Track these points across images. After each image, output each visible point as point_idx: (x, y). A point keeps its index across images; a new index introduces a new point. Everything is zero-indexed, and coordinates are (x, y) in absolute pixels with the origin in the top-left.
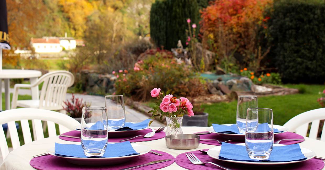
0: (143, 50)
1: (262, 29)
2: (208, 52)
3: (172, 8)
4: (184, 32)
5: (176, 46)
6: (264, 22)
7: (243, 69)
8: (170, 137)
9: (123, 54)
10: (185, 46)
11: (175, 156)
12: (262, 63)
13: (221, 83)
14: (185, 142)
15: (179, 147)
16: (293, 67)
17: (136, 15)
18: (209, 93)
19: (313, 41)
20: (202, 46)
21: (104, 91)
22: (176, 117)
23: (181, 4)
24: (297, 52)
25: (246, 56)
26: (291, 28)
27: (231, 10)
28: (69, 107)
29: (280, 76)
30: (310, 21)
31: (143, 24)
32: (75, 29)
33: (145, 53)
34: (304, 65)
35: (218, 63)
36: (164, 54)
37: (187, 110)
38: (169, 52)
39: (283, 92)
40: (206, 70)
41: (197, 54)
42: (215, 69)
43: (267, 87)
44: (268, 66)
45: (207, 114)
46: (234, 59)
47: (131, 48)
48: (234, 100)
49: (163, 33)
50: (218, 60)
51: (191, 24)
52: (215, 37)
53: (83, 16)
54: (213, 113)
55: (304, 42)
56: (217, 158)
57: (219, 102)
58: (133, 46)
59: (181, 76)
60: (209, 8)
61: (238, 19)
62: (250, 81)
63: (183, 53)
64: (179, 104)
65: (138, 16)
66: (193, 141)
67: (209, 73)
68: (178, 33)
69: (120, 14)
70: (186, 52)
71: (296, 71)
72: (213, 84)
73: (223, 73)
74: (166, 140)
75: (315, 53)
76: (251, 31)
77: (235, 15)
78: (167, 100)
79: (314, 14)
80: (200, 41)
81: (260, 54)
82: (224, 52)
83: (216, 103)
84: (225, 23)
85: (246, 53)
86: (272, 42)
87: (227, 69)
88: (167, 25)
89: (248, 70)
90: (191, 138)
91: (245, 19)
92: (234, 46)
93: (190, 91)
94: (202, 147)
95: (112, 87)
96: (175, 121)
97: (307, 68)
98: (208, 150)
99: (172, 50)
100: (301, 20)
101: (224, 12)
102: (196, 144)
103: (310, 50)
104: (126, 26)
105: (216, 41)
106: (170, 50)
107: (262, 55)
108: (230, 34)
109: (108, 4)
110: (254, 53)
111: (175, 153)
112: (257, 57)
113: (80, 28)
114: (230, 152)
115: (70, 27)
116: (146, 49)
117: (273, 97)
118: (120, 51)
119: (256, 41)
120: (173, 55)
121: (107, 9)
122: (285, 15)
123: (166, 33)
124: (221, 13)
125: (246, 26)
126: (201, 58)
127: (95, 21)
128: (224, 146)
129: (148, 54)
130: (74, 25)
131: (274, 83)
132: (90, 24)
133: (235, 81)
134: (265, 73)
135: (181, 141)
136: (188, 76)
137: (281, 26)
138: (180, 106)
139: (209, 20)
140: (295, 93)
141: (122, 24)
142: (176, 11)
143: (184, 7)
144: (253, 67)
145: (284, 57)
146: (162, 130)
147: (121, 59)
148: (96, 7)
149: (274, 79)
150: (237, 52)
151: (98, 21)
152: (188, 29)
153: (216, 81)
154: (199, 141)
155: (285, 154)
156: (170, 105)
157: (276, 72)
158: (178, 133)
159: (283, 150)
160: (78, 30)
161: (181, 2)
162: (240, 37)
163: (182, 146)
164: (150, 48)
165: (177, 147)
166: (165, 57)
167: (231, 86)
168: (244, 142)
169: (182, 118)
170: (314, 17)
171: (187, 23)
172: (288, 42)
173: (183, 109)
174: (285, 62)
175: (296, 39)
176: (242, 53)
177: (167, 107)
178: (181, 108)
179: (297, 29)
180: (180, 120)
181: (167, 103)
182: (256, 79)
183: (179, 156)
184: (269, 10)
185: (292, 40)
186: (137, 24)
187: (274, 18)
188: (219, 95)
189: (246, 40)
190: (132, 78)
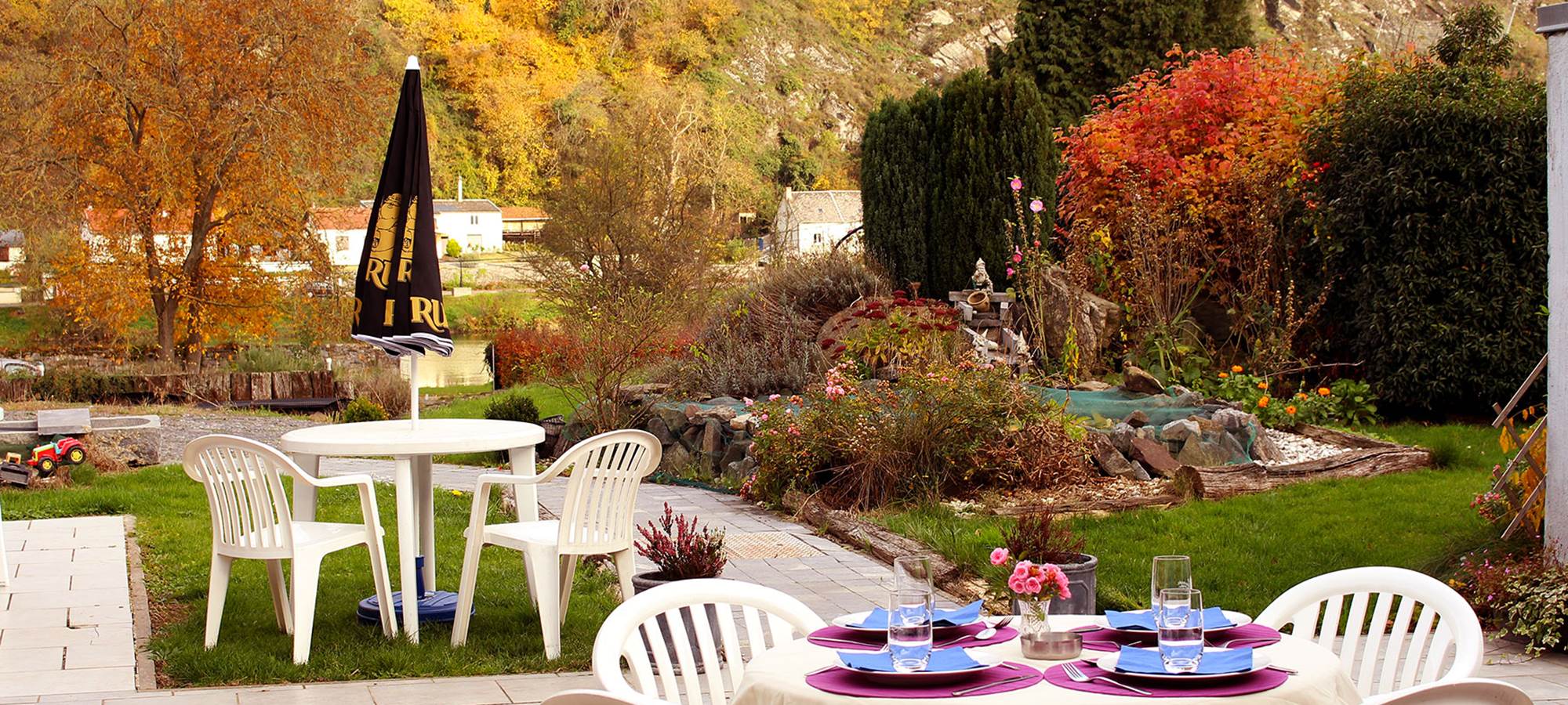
0: (842, 300)
1: (1298, 208)
2: (1093, 302)
3: (947, 133)
4: (997, 226)
5: (965, 282)
6: (1307, 185)
7: (1227, 368)
8: (1030, 637)
9: (765, 317)
10: (1001, 282)
11: (1043, 671)
12: (1301, 343)
13: (1141, 433)
14: (1056, 646)
15: (1048, 655)
16: (1421, 356)
17: (769, 94)
18: (1100, 471)
19: (1498, 257)
20: (1064, 277)
21: (710, 465)
22: (1039, 600)
23: (982, 117)
24: (1436, 297)
25: (1239, 316)
26: (1409, 207)
27: (1178, 133)
28: (655, 545)
29: (1373, 390)
30: (1482, 181)
31: (801, 131)
32: (500, 163)
33: (848, 312)
34: (1463, 349)
35: (1130, 343)
36: (924, 314)
37: (1059, 588)
38: (944, 308)
39: (1371, 463)
40: (1086, 372)
41: (1049, 308)
42: (1119, 367)
43: (1318, 439)
44: (1323, 355)
45: (1094, 560)
46: (1193, 330)
47: (792, 293)
48: (1188, 496)
49: (914, 230)
50: (1129, 329)
51: (1027, 196)
52: (1117, 237)
53: (536, 102)
54: (1115, 551)
55: (1462, 260)
56: (1113, 671)
57: (1135, 506)
58: (800, 285)
59: (997, 413)
60: (1092, 122)
61: (1208, 169)
62: (1251, 420)
63: (995, 306)
64: (1044, 577)
65: (776, 95)
66: (1070, 644)
67: (1095, 385)
68: (973, 229)
69: (698, 91)
70: (1004, 305)
71: (1434, 372)
72: (1113, 437)
73: (1151, 388)
74: (1023, 643)
75: (1506, 303)
76: (1258, 216)
77: (1193, 150)
78: (1022, 571)
79: (1500, 153)
80: (1058, 254)
81: (1291, 311)
82: (1153, 300)
83: (1123, 509)
84: (1154, 184)
85: (1239, 305)
86: (1341, 262)
87: (1168, 367)
88: (928, 196)
89: (1245, 372)
90: (1066, 639)
91: (1234, 168)
92: (1193, 271)
93: (1030, 468)
94: (1087, 655)
95: (740, 454)
96: (1036, 608)
97: (1476, 360)
98: (1096, 660)
99: (953, 296)
100: (1449, 175)
101: (1152, 138)
102: (1077, 650)
103: (1486, 289)
104: (723, 142)
105: (1122, 256)
106: (946, 299)
107: (1300, 313)
108: (1174, 226)
109: (642, 45)
110: (1272, 303)
111: (1042, 666)
112: (1281, 321)
113: (523, 157)
114: (1134, 661)
115: (478, 154)
116: (852, 296)
117: (1333, 484)
118: (753, 305)
119: (1278, 255)
120: (957, 315)
121: (637, 71)
122: (1386, 157)
123: (928, 231)
124: (1139, 145)
125: (1240, 193)
126: (1064, 326)
127: (585, 122)
128: (1126, 651)
129: (861, 314)
130: (497, 145)
131: (1350, 423)
132: (562, 135)
133: (1194, 426)
134: (1313, 380)
135: (1050, 645)
136: (1020, 414)
137: (1373, 198)
138: (1045, 581)
139: (1095, 171)
140: (1419, 462)
141: (708, 136)
142: (963, 146)
143: (994, 127)
144: (1265, 358)
145: (1386, 321)
146: (1006, 624)
147: (757, 337)
148: (587, 58)
149: (1347, 403)
150: (1204, 294)
151: (600, 121)
152: (1014, 219)
153: (1123, 427)
154: (1082, 645)
155: (1227, 663)
156: (1029, 580)
157: (1355, 375)
158: (1042, 630)
159: (1224, 657)
160: (514, 164)
161: (984, 111)
162: (1216, 237)
163: (1051, 654)
164: (868, 290)
165: (1044, 656)
166: (926, 327)
167: (1177, 445)
168: (1156, 644)
169: (1049, 602)
170: (1497, 164)
171: (1010, 190)
172: (1400, 261)
173: (1050, 587)
174: (1391, 337)
175: (1430, 248)
176: (1223, 299)
177: (1023, 584)
178: (1046, 585)
179: (1434, 210)
180: (1045, 605)
181: (1023, 577)
182: (1277, 407)
183: (1050, 670)
184: (1327, 130)
185: (1417, 252)
186: (772, 132)
187: (1347, 169)
188: (1134, 478)
189: (1238, 250)
190: (818, 423)
